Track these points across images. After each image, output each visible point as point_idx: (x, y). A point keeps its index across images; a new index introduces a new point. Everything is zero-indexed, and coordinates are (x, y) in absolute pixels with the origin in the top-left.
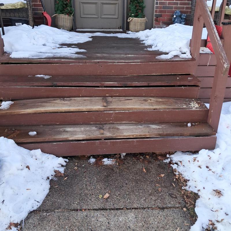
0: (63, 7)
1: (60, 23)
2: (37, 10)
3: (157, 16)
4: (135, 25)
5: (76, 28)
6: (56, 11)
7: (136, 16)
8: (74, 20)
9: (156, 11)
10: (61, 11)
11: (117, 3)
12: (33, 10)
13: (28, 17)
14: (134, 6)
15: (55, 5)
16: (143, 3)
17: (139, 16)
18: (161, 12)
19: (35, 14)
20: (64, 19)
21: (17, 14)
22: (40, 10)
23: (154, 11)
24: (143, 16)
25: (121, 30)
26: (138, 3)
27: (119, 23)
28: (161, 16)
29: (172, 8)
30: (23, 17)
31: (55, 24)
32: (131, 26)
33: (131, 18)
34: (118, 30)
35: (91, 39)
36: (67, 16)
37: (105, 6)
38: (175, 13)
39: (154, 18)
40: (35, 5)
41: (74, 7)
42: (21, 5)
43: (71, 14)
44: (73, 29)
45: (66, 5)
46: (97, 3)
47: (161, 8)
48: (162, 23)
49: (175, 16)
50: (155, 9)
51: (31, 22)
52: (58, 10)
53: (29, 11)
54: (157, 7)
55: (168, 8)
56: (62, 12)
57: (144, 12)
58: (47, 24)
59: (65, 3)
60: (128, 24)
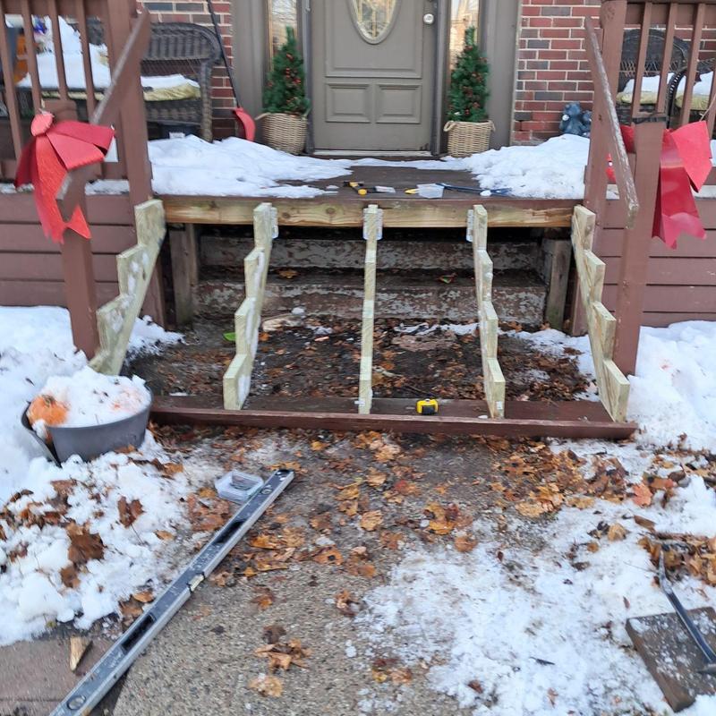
0: (285, 95)
1: (275, 135)
2: (220, 103)
3: (521, 118)
4: (462, 140)
5: (315, 150)
6: (266, 107)
7: (465, 118)
8: (310, 129)
9: (518, 106)
10: (279, 106)
11: (417, 87)
12: (214, 103)
13: (200, 118)
14: (461, 93)
15: (265, 90)
16: (484, 85)
17: (473, 117)
18: (529, 106)
19: (215, 113)
20: (287, 125)
21: (175, 113)
22: (229, 103)
23: (514, 105)
24: (485, 118)
25: (428, 154)
26: (472, 84)
27: (422, 135)
28: (530, 117)
29: (558, 97)
30: (190, 120)
31: (262, 138)
32: (453, 144)
33: (453, 124)
34: (419, 154)
35: (349, 173)
36: (292, 119)
37: (387, 93)
38: (568, 109)
39: (514, 121)
40: (216, 93)
41: (310, 97)
42: (186, 91)
43: (303, 112)
44: (305, 151)
45: (292, 90)
46: (367, 86)
47: (530, 96)
48: (534, 134)
49: (565, 118)
50: (515, 101)
51: (207, 131)
52: (270, 103)
53: (206, 105)
54: (520, 96)
55: (551, 96)
56: (281, 108)
57: (486, 107)
58: (243, 136)
59: (290, 86)
60: (445, 137)
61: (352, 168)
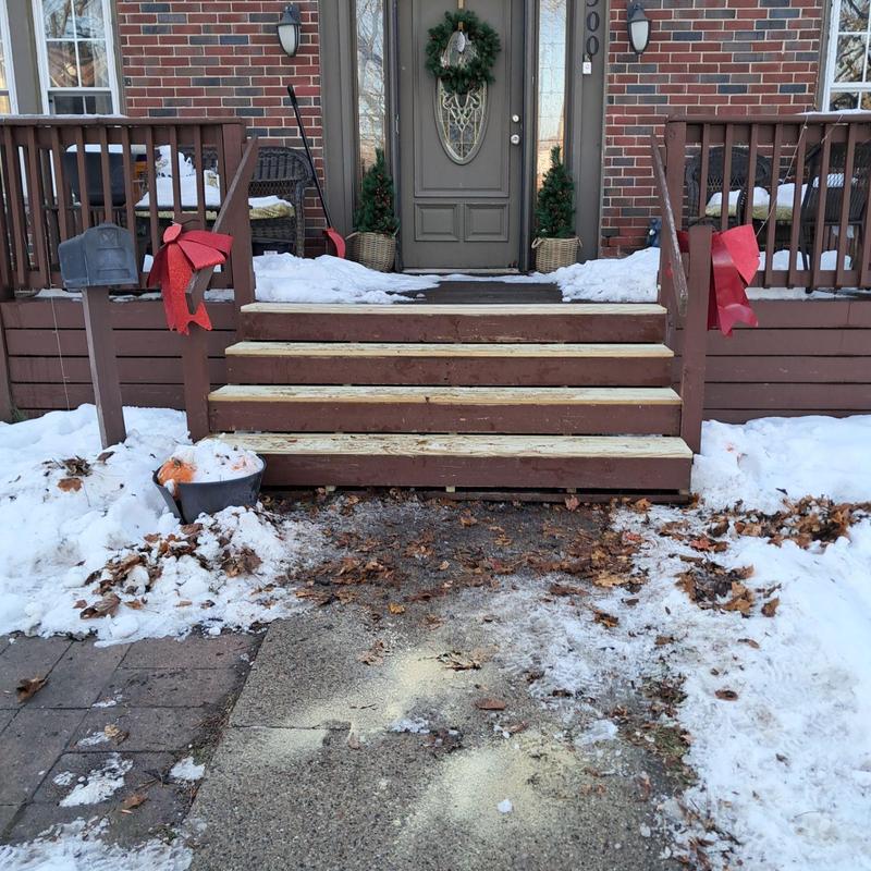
0: (375, 215)
1: (365, 254)
2: (313, 223)
3: (608, 235)
4: (549, 255)
5: (403, 268)
6: (356, 227)
7: (552, 234)
8: (398, 248)
9: (605, 222)
10: (368, 225)
11: (505, 205)
12: (307, 223)
13: (294, 237)
14: (547, 210)
15: (355, 210)
16: (570, 202)
17: (560, 233)
18: (616, 222)
19: (308, 233)
20: (378, 244)
21: (269, 231)
22: (320, 223)
23: (600, 222)
24: (572, 234)
25: (516, 271)
26: (558, 202)
27: (511, 252)
28: (618, 232)
29: (646, 212)
30: (284, 237)
31: (352, 255)
32: (540, 260)
33: (540, 240)
34: (507, 271)
35: (437, 286)
36: (381, 237)
37: (475, 212)
38: (654, 224)
39: (601, 237)
40: (308, 213)
41: (400, 215)
42: (280, 210)
43: (393, 231)
44: (394, 268)
45: (382, 210)
46: (455, 205)
47: (617, 213)
48: (621, 250)
49: (652, 232)
50: (602, 217)
51: (301, 249)
52: (360, 223)
53: (299, 224)
54: (607, 212)
55: (637, 212)
56: (371, 227)
57: (573, 223)
58: (335, 253)
59: (380, 206)
60: (533, 253)
61: (439, 282)
